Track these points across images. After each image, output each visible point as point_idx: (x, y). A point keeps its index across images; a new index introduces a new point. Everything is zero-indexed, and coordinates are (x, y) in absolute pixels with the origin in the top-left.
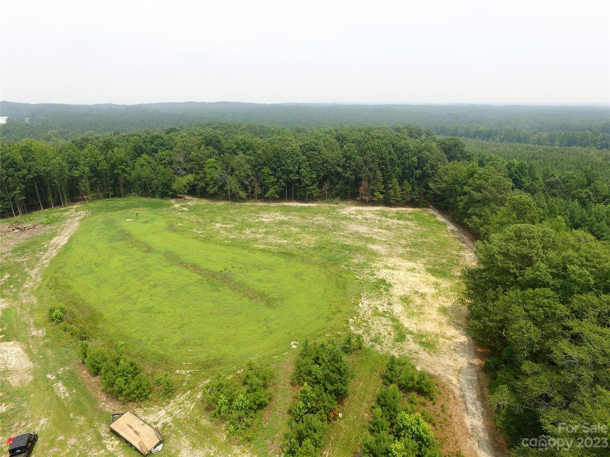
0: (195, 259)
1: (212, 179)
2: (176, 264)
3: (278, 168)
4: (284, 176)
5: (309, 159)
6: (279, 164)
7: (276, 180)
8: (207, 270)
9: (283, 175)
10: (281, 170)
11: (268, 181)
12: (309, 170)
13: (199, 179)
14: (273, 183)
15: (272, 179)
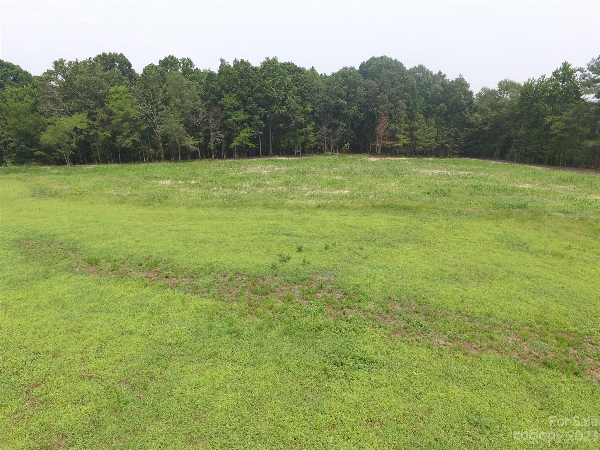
0: (140, 244)
1: (126, 118)
2: (72, 270)
3: (248, 96)
4: (261, 110)
5: (297, 83)
6: (249, 89)
7: (247, 117)
8: (212, 269)
9: (258, 107)
10: (254, 99)
11: (234, 118)
12: (300, 100)
13: (97, 126)
14: (242, 122)
15: (242, 116)
